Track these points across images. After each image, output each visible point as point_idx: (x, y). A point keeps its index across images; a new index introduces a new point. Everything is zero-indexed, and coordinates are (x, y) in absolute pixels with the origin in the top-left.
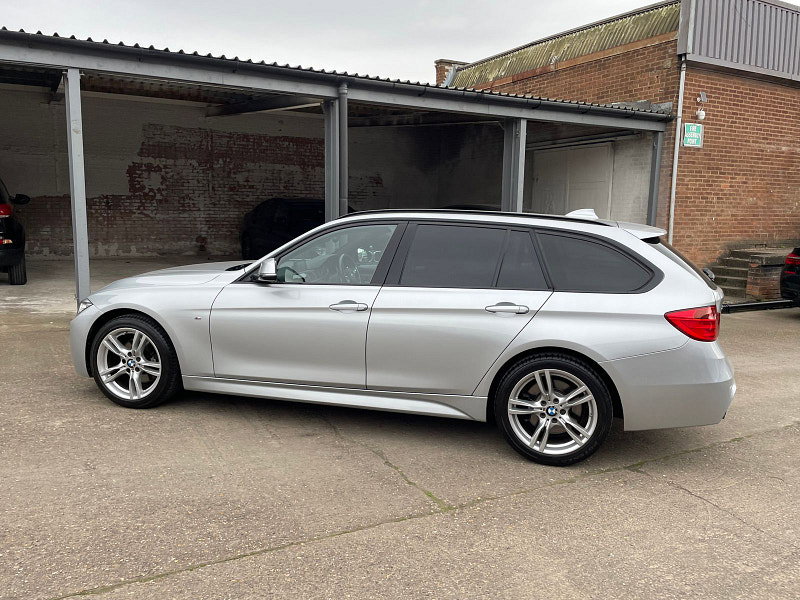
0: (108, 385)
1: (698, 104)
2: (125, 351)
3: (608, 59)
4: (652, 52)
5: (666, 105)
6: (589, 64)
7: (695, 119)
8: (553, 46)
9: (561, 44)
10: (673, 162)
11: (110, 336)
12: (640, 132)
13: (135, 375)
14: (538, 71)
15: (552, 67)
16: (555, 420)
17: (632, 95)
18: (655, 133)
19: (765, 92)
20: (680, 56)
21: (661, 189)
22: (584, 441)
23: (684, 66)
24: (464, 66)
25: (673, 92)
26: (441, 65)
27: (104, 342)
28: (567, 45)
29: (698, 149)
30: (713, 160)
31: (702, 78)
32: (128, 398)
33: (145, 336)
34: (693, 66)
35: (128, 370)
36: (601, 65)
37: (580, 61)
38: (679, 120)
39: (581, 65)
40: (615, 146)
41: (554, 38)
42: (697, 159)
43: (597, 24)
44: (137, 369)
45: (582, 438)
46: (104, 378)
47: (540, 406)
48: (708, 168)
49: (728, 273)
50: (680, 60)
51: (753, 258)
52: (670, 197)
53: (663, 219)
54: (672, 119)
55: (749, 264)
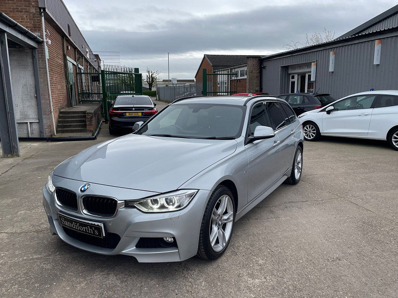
1: (46, 36)
4: (19, 1)
10: (46, 66)
11: (214, 208)
18: (33, 48)
20: (40, 8)
23: (43, 14)
25: (39, 27)
29: (48, 60)
30: (51, 66)
33: (228, 197)
34: (46, 15)
35: (218, 229)
38: (45, 43)
42: (49, 64)
46: (213, 245)
48: (51, 70)
49: (68, 122)
50: (40, 10)
51: (88, 113)
52: (48, 85)
53: (46, 97)
54: (43, 42)
55: (85, 117)
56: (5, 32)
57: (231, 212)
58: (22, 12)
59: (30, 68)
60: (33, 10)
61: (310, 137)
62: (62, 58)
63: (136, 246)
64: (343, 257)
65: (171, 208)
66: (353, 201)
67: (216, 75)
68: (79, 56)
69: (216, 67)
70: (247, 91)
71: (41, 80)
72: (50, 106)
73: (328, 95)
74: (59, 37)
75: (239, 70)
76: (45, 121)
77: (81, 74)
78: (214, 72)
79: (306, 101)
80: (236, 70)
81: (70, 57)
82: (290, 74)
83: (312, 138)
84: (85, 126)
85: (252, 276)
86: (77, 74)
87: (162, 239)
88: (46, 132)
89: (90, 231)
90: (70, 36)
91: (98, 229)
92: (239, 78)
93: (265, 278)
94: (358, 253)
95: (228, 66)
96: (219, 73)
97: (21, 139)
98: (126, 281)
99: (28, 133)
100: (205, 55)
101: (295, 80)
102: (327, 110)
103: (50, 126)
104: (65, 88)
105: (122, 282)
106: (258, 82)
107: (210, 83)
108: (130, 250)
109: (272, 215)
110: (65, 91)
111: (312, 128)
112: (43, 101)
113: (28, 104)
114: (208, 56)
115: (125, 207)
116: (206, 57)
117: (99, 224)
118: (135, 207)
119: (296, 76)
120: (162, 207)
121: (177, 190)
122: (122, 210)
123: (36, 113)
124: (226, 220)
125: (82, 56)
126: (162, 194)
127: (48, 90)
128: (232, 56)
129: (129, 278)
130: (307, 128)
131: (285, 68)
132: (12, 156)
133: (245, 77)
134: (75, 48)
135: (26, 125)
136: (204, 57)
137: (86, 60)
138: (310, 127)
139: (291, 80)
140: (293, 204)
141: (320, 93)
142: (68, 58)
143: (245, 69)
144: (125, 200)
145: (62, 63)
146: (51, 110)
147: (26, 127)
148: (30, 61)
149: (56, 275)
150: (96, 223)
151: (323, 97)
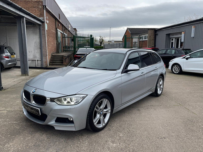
1: (46, 19)
4: (34, 3)
5: (42, 18)
7: (46, 23)
11: (97, 105)
13: (102, 117)
16: (159, 88)
18: (40, 25)
20: (44, 6)
22: (162, 89)
23: (45, 9)
25: (43, 15)
27: (95, 109)
29: (47, 30)
32: (102, 126)
33: (107, 100)
42: (47, 33)
44: (103, 114)
46: (95, 124)
48: (48, 35)
49: (55, 60)
50: (44, 7)
51: (64, 56)
52: (46, 42)
53: (45, 48)
54: (44, 22)
55: (63, 58)
56: (24, 17)
57: (109, 108)
58: (35, 8)
59: (38, 34)
60: (40, 7)
61: (176, 72)
62: (55, 29)
63: (55, 121)
64: (167, 137)
65: (72, 103)
66: (187, 107)
67: (132, 38)
68: (65, 29)
69: (132, 34)
70: (148, 47)
71: (43, 40)
72: (46, 52)
73: (190, 49)
74: (54, 20)
75: (144, 36)
76: (44, 60)
77: (65, 37)
78: (131, 37)
79: (177, 52)
80: (142, 36)
81: (60, 29)
82: (171, 38)
83: (177, 72)
84: (63, 62)
85: (113, 142)
86: (63, 37)
87: (68, 118)
88: (45, 65)
89: (35, 112)
90: (60, 19)
91: (38, 111)
92: (144, 40)
93: (120, 144)
94: (177, 136)
95: (138, 34)
96: (134, 37)
97: (30, 68)
98: (50, 138)
99: (36, 65)
100: (127, 28)
101: (174, 41)
102: (186, 57)
103: (46, 62)
104: (56, 44)
105: (48, 138)
106: (154, 42)
107: (128, 42)
108: (52, 123)
109: (138, 112)
110: (55, 45)
111: (178, 67)
112: (43, 50)
113: (36, 51)
114: (129, 28)
115: (50, 101)
116: (128, 29)
117: (38, 109)
118: (55, 102)
119: (174, 39)
120: (68, 102)
121: (76, 94)
122: (49, 102)
123: (40, 56)
124: (105, 112)
125: (67, 29)
126: (68, 96)
127: (46, 45)
128: (142, 28)
129: (52, 137)
130: (175, 67)
131: (168, 35)
132: (25, 76)
133: (147, 39)
134: (63, 25)
135: (35, 61)
136: (127, 29)
137: (69, 31)
138: (176, 66)
139: (171, 41)
140: (152, 107)
141: (185, 48)
142: (58, 30)
143: (147, 35)
144: (50, 98)
145: (55, 32)
146: (47, 55)
147: (35, 62)
148: (38, 31)
149: (20, 132)
150: (37, 108)
151: (187, 51)
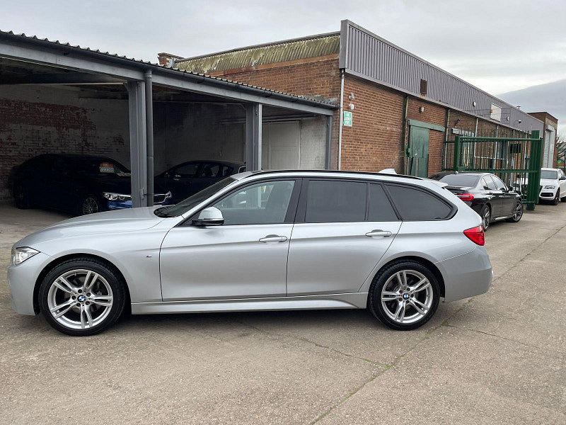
0: (59, 320)
1: (350, 100)
2: (76, 289)
3: (294, 66)
4: (322, 65)
5: (333, 100)
6: (281, 68)
7: (348, 109)
8: (252, 53)
9: (258, 52)
10: (339, 135)
11: (61, 278)
12: (318, 115)
13: (85, 308)
14: (243, 70)
15: (254, 68)
16: (407, 302)
17: (311, 92)
18: (328, 116)
19: (380, 94)
20: (341, 70)
21: (333, 151)
22: (426, 312)
23: (343, 76)
24: (180, 60)
25: (338, 92)
26: (163, 57)
27: (55, 283)
28: (261, 55)
29: (350, 128)
30: (357, 134)
31: (351, 84)
32: (80, 328)
33: (97, 275)
34: (348, 76)
35: (78, 305)
36: (289, 70)
37: (274, 66)
38: (342, 109)
39: (275, 69)
40: (301, 124)
41: (251, 48)
42: (350, 133)
43: (282, 42)
44: (88, 303)
45: (423, 311)
46: (54, 315)
47: (399, 294)
48: (355, 139)
50: (341, 72)
52: (338, 157)
54: (337, 108)
56: (259, 103)
68: (459, 118)
86: (445, 142)
90: (424, 95)
104: (395, 161)
121: (26, 247)
124: (95, 300)
125: (474, 118)
127: (338, 162)
134: (447, 109)
137: (487, 122)
142: (412, 122)
145: (397, 130)
